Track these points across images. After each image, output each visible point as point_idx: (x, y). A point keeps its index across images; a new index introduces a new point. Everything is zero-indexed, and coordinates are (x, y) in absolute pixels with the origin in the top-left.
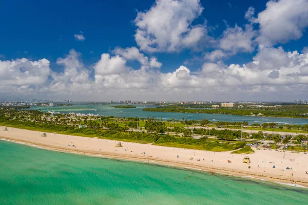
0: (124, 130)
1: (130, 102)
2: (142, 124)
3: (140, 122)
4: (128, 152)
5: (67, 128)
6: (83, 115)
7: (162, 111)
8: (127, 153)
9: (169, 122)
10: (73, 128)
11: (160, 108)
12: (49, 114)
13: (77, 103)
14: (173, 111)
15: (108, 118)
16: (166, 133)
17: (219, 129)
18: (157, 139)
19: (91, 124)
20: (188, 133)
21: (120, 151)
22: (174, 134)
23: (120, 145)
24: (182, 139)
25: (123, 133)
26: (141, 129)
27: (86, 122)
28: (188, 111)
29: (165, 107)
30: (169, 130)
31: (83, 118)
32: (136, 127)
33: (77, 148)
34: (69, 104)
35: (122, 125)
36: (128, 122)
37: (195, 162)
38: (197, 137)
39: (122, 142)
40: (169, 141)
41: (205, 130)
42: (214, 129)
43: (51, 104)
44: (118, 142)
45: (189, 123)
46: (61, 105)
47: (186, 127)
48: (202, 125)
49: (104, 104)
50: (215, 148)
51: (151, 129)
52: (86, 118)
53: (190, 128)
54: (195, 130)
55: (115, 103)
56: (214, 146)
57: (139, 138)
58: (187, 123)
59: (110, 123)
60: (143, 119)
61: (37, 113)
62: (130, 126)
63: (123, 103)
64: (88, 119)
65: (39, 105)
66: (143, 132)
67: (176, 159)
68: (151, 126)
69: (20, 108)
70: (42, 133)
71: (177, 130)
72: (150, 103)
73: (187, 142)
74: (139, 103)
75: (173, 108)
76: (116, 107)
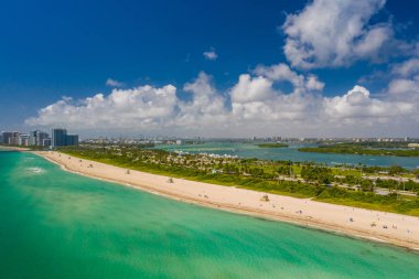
0: (271, 177)
1: (279, 139)
2: (297, 169)
3: (294, 166)
4: (278, 210)
5: (197, 173)
6: (218, 156)
7: (326, 152)
8: (274, 210)
9: (338, 168)
10: (204, 173)
11: (323, 148)
12: (176, 155)
13: (211, 141)
14: (344, 152)
15: (250, 161)
16: (333, 184)
18: (320, 192)
19: (228, 169)
20: (367, 185)
21: (266, 206)
22: (345, 186)
23: (267, 199)
24: (359, 194)
25: (271, 183)
26: (296, 177)
27: (220, 166)
28: (368, 152)
29: (333, 147)
30: (338, 180)
31: (217, 160)
32: (289, 174)
33: (210, 199)
34: (200, 142)
35: (269, 171)
36: (278, 167)
37: (379, 229)
38: (383, 192)
39: (269, 195)
40: (337, 195)
41: (395, 182)
42: (411, 181)
43: (179, 142)
44: (263, 194)
45: (371, 171)
46: (191, 142)
47: (364, 176)
48: (391, 174)
49: (244, 141)
50: (413, 211)
51: (310, 178)
52: (221, 160)
53: (371, 178)
54: (378, 181)
55: (260, 140)
56: (413, 207)
57: (293, 189)
58: (365, 170)
59: (251, 167)
60: (298, 164)
61: (162, 153)
62: (279, 172)
63: (269, 139)
64: (224, 162)
65: (165, 142)
66: (299, 182)
67: (349, 224)
68: (310, 173)
69: (143, 146)
70: (168, 178)
71: (349, 180)
72: (309, 140)
73: (366, 198)
74: (292, 140)
75: (344, 148)
76: (260, 146)
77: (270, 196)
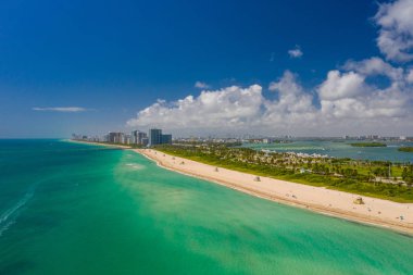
0: (367, 179)
1: (376, 137)
3: (394, 168)
4: (374, 214)
5: (284, 172)
6: (307, 155)
8: (371, 214)
10: (292, 172)
12: (262, 154)
13: (299, 140)
15: (341, 161)
19: (317, 168)
21: (361, 209)
23: (361, 202)
25: (365, 185)
26: (396, 179)
27: (309, 166)
31: (305, 159)
32: (387, 176)
33: (298, 200)
34: (288, 141)
35: (364, 172)
36: (374, 168)
39: (363, 198)
43: (266, 141)
44: (357, 196)
46: (278, 141)
49: (335, 140)
52: (310, 160)
55: (352, 139)
57: (392, 193)
59: (344, 168)
60: (399, 165)
61: (249, 152)
62: (376, 173)
63: (364, 138)
64: (313, 162)
65: (252, 141)
69: (230, 145)
70: (255, 176)
74: (391, 139)
76: (353, 145)
77: (365, 199)
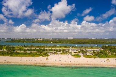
2: (4, 48)
7: (14, 42)
9: (17, 47)
11: (13, 41)
14: (19, 42)
16: (16, 51)
17: (37, 48)
18: (12, 54)
20: (25, 51)
22: (19, 51)
24: (23, 53)
28: (25, 42)
29: (15, 41)
30: (17, 50)
37: (28, 62)
38: (29, 52)
40: (17, 54)
41: (32, 49)
42: (35, 49)
45: (26, 47)
47: (24, 48)
48: (31, 47)
50: (36, 56)
51: (9, 50)
53: (26, 48)
54: (28, 49)
56: (35, 55)
58: (24, 47)
66: (5, 51)
68: (8, 48)
71: (20, 50)
72: (8, 39)
73: (25, 54)
75: (19, 41)
